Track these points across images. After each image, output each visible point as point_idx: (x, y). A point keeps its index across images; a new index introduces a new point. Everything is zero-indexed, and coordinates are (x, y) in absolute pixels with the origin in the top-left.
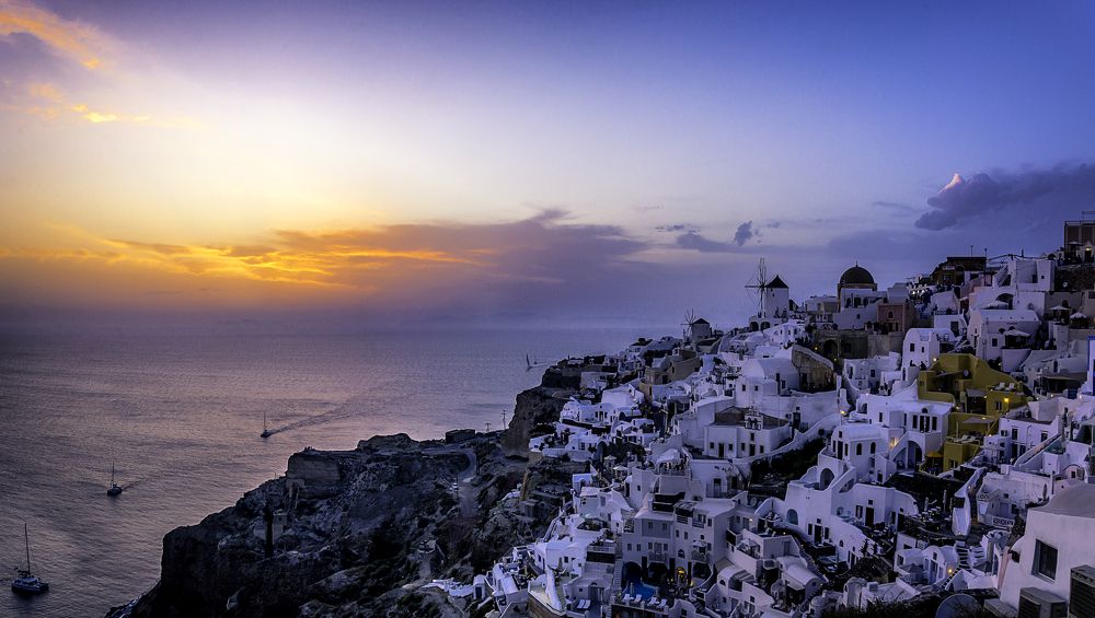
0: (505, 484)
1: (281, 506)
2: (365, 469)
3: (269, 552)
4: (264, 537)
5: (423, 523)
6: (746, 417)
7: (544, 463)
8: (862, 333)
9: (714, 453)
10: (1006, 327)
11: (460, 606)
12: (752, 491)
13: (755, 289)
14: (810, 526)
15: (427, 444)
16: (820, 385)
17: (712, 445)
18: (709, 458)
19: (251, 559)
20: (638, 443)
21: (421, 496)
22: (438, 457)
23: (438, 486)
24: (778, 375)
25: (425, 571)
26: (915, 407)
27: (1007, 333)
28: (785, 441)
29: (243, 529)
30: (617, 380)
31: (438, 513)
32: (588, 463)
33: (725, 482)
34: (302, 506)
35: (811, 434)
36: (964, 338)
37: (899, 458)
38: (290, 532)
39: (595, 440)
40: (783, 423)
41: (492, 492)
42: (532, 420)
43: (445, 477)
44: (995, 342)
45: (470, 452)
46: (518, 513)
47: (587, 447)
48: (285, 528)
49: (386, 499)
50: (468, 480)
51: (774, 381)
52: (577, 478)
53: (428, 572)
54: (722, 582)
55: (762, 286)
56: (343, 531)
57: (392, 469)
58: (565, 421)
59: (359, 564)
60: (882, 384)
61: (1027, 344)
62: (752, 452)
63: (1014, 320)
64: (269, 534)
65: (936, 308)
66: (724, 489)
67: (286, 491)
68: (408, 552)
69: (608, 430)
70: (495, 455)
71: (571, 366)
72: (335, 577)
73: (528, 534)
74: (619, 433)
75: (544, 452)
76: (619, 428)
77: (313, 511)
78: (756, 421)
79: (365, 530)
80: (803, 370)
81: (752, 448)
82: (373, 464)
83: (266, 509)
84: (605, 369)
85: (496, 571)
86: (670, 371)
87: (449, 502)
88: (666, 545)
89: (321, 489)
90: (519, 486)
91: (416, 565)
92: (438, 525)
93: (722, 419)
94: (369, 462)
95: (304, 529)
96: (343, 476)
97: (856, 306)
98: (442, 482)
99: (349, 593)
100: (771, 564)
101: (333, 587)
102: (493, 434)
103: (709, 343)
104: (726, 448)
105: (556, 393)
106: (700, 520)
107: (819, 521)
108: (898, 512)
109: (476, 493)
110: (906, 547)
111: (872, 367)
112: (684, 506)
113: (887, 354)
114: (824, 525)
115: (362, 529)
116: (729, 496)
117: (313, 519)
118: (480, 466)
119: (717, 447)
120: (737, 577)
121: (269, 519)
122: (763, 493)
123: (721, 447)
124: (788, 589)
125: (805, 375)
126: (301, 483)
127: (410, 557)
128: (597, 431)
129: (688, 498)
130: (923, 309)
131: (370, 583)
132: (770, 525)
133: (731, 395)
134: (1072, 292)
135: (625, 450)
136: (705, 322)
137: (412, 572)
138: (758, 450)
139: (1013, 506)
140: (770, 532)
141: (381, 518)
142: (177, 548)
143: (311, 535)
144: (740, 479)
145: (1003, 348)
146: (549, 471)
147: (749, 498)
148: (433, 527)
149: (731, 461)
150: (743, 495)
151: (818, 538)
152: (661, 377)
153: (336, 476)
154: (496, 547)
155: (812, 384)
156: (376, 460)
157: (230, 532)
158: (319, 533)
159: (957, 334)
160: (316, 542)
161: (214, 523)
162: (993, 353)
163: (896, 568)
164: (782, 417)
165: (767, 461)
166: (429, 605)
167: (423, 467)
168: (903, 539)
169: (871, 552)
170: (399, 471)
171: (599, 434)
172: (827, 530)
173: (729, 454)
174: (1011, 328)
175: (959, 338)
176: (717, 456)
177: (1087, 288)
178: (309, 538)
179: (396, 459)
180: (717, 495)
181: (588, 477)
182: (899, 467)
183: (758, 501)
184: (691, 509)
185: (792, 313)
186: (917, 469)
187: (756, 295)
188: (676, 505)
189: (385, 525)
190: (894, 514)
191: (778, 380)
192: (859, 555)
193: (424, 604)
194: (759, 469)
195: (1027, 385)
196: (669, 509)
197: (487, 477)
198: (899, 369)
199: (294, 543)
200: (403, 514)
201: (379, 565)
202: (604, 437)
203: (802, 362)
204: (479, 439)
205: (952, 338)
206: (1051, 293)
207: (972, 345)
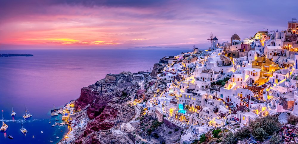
0: (151, 84)
1: (104, 84)
2: (121, 78)
3: (101, 93)
4: (101, 90)
5: (133, 90)
6: (210, 72)
7: (161, 80)
8: (237, 52)
9: (202, 80)
10: (274, 51)
11: (140, 108)
12: (211, 89)
13: (210, 40)
14: (226, 98)
15: (134, 74)
16: (227, 64)
17: (201, 78)
18: (200, 81)
19: (98, 94)
20: (183, 77)
21: (132, 84)
22: (136, 77)
23: (136, 83)
24: (217, 61)
25: (133, 99)
26: (252, 70)
27: (274, 52)
28: (219, 78)
29: (96, 88)
30: (177, 62)
31: (136, 88)
32: (171, 81)
33: (204, 87)
34: (108, 84)
35: (226, 76)
36: (263, 53)
37: (248, 82)
38: (106, 89)
39: (173, 75)
40: (219, 73)
41: (148, 85)
42: (157, 70)
43: (138, 81)
44: (271, 54)
45: (143, 76)
46: (154, 90)
47: (170, 77)
48: (105, 88)
49: (125, 84)
50: (142, 82)
51: (216, 63)
52: (168, 84)
53: (133, 100)
54: (204, 111)
55: (212, 39)
56: (116, 90)
57: (127, 78)
58: (165, 71)
59: (119, 97)
60: (243, 64)
61: (279, 55)
62: (211, 80)
63: (275, 49)
64: (102, 89)
65: (256, 45)
66: (204, 88)
67: (105, 81)
68: (129, 95)
69: (175, 73)
70: (148, 77)
71: (166, 58)
72: (114, 99)
73: (156, 95)
74: (178, 74)
75: (161, 77)
76: (178, 73)
77: (110, 86)
78: (212, 73)
79: (121, 90)
80: (223, 60)
81: (211, 79)
82: (123, 77)
83: (101, 85)
84: (174, 59)
85: (148, 101)
86: (190, 60)
87: (138, 86)
88: (190, 101)
89: (112, 81)
90: (154, 84)
91: (131, 98)
92: (136, 91)
93: (203, 72)
94: (122, 77)
95: (108, 89)
96: (116, 79)
97: (235, 45)
98: (137, 82)
99: (117, 102)
100: (217, 107)
101: (114, 100)
102: (148, 73)
103: (199, 54)
104: (205, 79)
105: (163, 64)
106: (198, 96)
107: (228, 97)
108: (248, 95)
109: (144, 85)
110: (251, 103)
111: (240, 60)
112: (195, 92)
113: (244, 57)
114: (230, 98)
115: (120, 90)
116: (206, 90)
117: (110, 87)
118: (145, 79)
119: (202, 78)
120: (208, 110)
121: (102, 86)
122: (214, 90)
123: (204, 78)
124: (221, 113)
125: (223, 62)
126: (108, 80)
127: (130, 96)
128: (173, 73)
129: (196, 90)
130: (252, 45)
131: (121, 100)
132: (216, 97)
133: (206, 66)
134: (290, 42)
135: (179, 78)
136: (197, 49)
137: (130, 99)
138: (212, 79)
139: (278, 94)
140: (216, 99)
141: (124, 88)
142: (84, 91)
143: (110, 90)
144: (208, 86)
145: (273, 56)
146: (161, 82)
147: (211, 91)
148: (134, 91)
149: (206, 82)
150: (209, 90)
151: (228, 101)
152: (188, 62)
153: (115, 79)
154: (148, 97)
155: (225, 64)
156: (123, 76)
157: (94, 88)
158: (111, 90)
159: (261, 52)
160: (111, 92)
161: (91, 87)
162: (271, 57)
163: (250, 108)
164: (218, 72)
165: (215, 82)
166: (133, 107)
167: (133, 79)
168: (250, 101)
169: (242, 105)
170: (128, 79)
171: (173, 74)
172: (231, 99)
173: (205, 80)
174: (275, 51)
175: (262, 53)
176: (203, 81)
177: (294, 41)
178: (109, 91)
179: (128, 77)
180: (203, 90)
181: (170, 84)
182: (248, 84)
183: (213, 92)
184: (196, 93)
185: (219, 46)
186: (253, 85)
187: (210, 41)
188: (193, 92)
189: (125, 90)
190: (247, 95)
191: (217, 63)
192: (239, 105)
193: (132, 106)
194: (213, 84)
195: (279, 65)
196: (191, 93)
197: (147, 82)
198: (247, 60)
199: (106, 91)
200: (129, 88)
201: (123, 97)
202: (175, 75)
203: (223, 58)
204: (145, 73)
205: (260, 53)
206: (285, 42)
207: (265, 55)
